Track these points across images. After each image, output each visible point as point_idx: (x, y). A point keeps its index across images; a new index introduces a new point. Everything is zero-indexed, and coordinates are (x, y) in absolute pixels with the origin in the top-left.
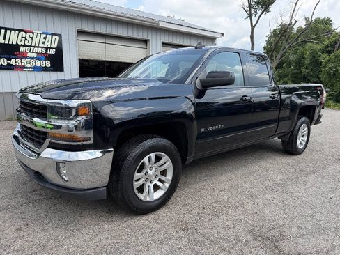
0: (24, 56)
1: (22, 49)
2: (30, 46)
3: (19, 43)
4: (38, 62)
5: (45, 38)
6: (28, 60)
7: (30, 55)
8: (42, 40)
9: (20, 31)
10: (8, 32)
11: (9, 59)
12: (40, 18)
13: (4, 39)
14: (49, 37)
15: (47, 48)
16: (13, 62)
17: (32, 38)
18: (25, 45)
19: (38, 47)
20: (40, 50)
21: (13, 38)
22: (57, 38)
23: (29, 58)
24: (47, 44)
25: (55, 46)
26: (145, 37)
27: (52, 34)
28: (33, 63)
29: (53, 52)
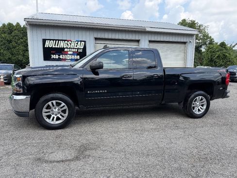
0: (66, 53)
1: (66, 50)
2: (70, 48)
3: (64, 47)
4: (73, 56)
5: (77, 44)
6: (68, 55)
7: (69, 53)
8: (76, 45)
9: (65, 41)
10: (57, 41)
11: (59, 55)
12: (75, 33)
13: (57, 45)
14: (79, 43)
15: (78, 49)
16: (61, 57)
17: (71, 44)
18: (67, 48)
19: (74, 48)
20: (74, 50)
21: (62, 45)
22: (84, 43)
23: (69, 54)
24: (78, 47)
25: (82, 48)
26: (137, 39)
27: (81, 41)
28: (70, 57)
29: (81, 51)
